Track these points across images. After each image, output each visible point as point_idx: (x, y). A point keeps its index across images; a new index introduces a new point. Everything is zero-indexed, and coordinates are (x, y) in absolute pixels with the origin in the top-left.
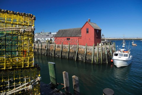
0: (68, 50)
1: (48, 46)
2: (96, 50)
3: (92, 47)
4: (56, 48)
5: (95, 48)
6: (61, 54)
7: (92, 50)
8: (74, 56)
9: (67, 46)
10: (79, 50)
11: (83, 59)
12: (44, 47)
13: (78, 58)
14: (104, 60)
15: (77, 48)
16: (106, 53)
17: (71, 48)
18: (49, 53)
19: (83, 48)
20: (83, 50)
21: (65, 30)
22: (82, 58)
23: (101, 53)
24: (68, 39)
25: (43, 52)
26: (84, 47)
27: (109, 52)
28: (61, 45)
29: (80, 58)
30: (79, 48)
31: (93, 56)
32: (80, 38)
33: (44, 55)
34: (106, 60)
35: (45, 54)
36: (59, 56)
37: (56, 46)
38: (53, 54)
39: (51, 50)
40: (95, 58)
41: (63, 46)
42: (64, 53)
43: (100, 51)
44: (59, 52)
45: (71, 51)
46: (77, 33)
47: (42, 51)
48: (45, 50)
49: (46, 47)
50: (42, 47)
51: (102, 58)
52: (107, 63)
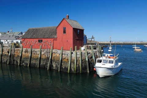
0: (39, 56)
1: (11, 51)
2: (74, 55)
3: (69, 52)
4: (23, 53)
5: (72, 53)
6: (30, 61)
7: (69, 55)
8: (46, 64)
9: (38, 50)
10: (53, 55)
11: (58, 68)
12: (5, 52)
13: (51, 66)
14: (84, 68)
15: (51, 53)
16: (87, 60)
17: (43, 53)
18: (14, 60)
19: (57, 53)
20: (58, 55)
21: (36, 29)
22: (56, 66)
23: (80, 59)
24: (40, 41)
25: (5, 59)
26: (59, 52)
27: (92, 57)
28: (29, 50)
29: (54, 66)
30: (53, 53)
31: (70, 63)
32: (55, 39)
33: (6, 63)
34: (86, 68)
35: (7, 61)
36: (27, 64)
37: (24, 51)
38: (19, 62)
39: (16, 56)
40: (73, 66)
41: (33, 51)
42: (34, 60)
43: (78, 56)
44: (26, 58)
45: (43, 57)
46: (51, 34)
47: (3, 57)
48: (8, 56)
49: (8, 52)
50: (3, 53)
51: (81, 65)
52: (88, 72)
